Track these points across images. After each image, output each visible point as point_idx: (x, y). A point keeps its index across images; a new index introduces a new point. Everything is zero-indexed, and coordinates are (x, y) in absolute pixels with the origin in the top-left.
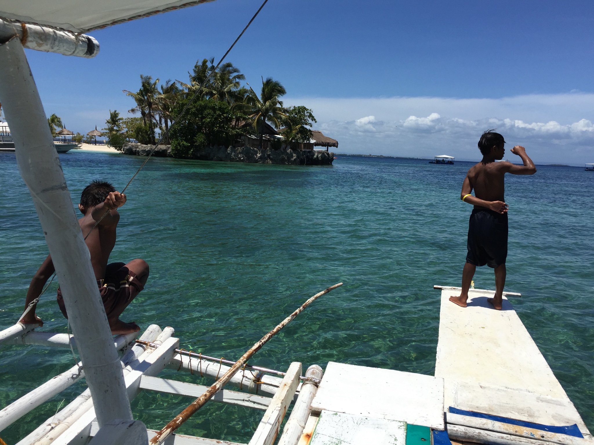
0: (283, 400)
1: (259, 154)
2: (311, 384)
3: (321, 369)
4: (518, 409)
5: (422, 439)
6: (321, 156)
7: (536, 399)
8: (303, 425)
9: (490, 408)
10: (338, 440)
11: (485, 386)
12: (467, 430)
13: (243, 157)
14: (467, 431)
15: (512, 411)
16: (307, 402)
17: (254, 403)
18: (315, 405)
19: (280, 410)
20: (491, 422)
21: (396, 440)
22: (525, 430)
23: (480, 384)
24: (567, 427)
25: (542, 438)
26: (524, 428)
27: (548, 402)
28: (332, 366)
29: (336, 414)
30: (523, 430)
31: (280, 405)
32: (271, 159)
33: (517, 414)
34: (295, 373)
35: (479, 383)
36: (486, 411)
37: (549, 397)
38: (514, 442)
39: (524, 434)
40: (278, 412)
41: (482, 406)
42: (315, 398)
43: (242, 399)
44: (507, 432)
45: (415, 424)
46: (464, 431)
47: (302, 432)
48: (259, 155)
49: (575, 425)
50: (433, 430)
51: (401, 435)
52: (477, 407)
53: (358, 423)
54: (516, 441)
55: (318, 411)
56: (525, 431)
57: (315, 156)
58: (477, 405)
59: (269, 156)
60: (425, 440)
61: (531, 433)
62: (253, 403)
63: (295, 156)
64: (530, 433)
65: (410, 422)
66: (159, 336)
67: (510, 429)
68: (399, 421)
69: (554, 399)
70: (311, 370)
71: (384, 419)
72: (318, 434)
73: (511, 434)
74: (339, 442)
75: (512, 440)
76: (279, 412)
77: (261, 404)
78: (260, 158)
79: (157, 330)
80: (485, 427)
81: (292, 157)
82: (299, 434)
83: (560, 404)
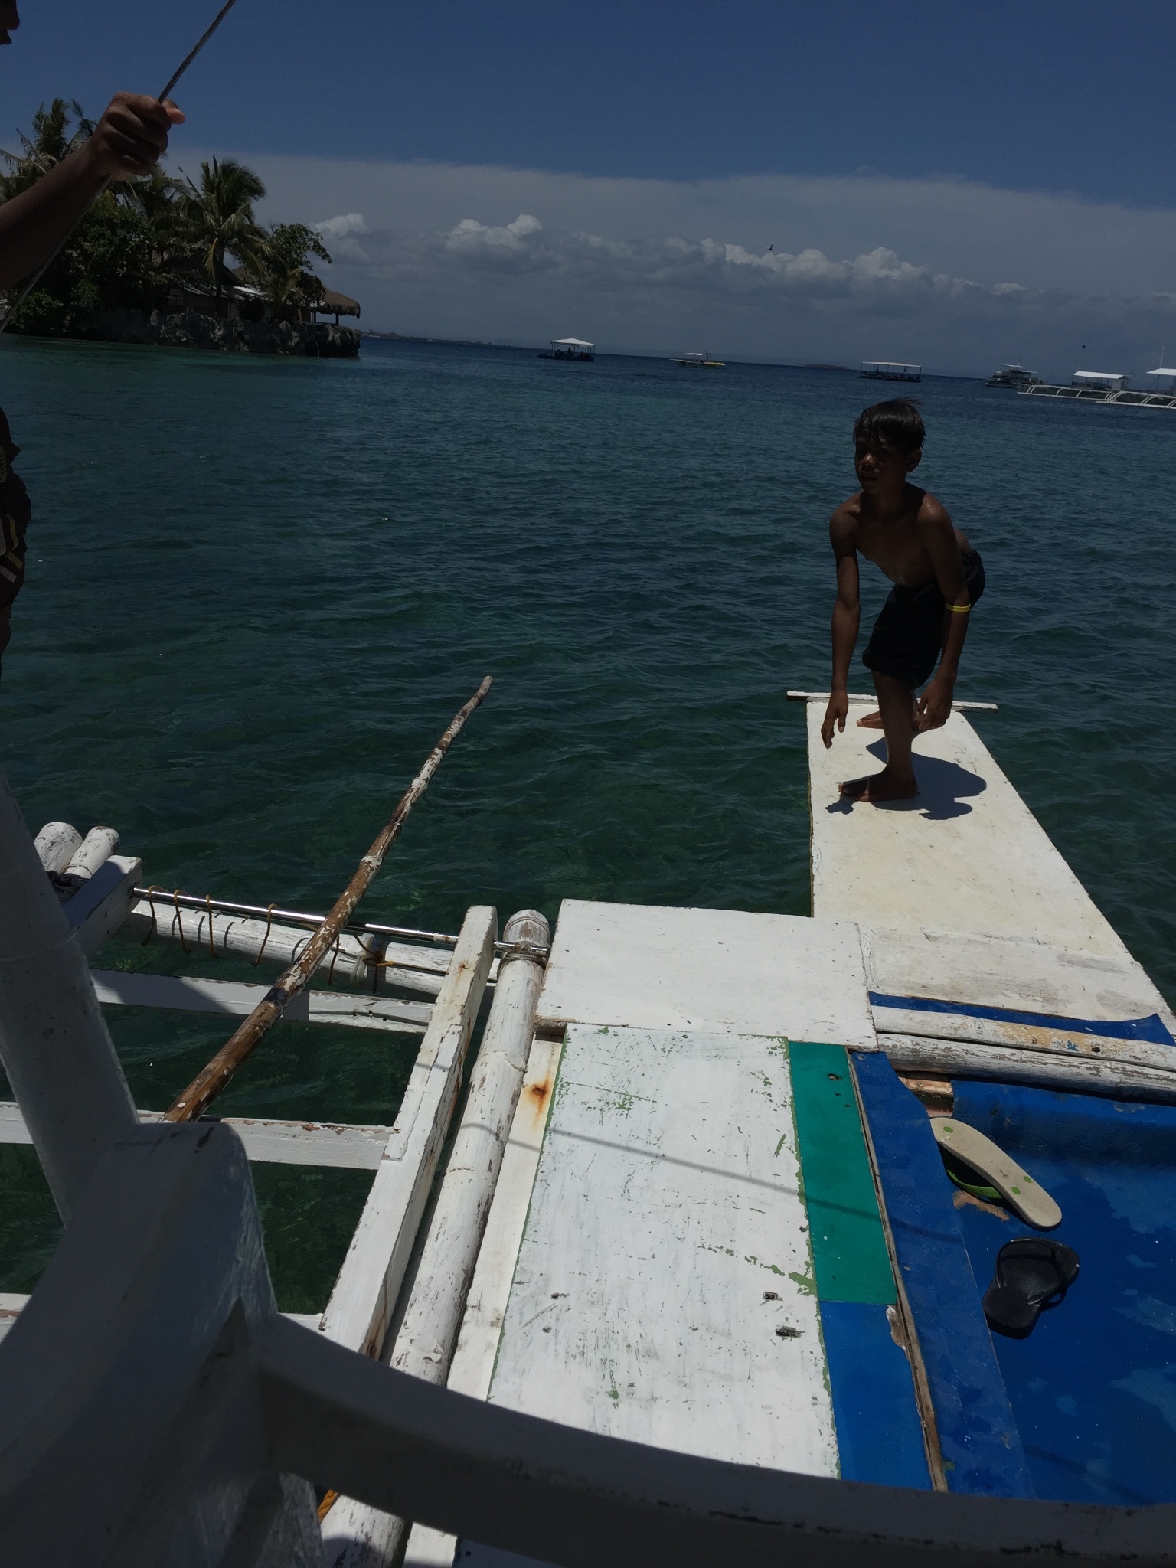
0: (463, 1006)
1: (220, 330)
2: (524, 959)
3: (543, 919)
4: (1018, 985)
5: (830, 1075)
6: (340, 338)
7: (1057, 960)
8: (522, 1064)
9: (953, 988)
10: (623, 1096)
11: (935, 934)
12: (917, 1044)
13: (186, 336)
14: (917, 1047)
15: (1004, 992)
16: (521, 1005)
17: (385, 1018)
18: (547, 1011)
19: (461, 1033)
20: (975, 1022)
21: (767, 1083)
22: (1055, 1036)
23: (925, 931)
24: (1136, 1021)
25: (1094, 1053)
26: (1052, 1032)
27: (1085, 964)
28: (571, 911)
29: (606, 1031)
30: (1051, 1037)
31: (458, 1019)
32: (246, 342)
33: (1016, 996)
34: (483, 936)
35: (921, 929)
36: (946, 995)
37: (1086, 954)
38: (1029, 1065)
39: (1053, 1047)
40: (457, 1038)
41: (934, 983)
42: (543, 993)
43: (351, 1010)
44: (1013, 1043)
45: (806, 1040)
46: (911, 1047)
47: (522, 1082)
48: (219, 333)
49: (1156, 1017)
50: (852, 1051)
51: (778, 1069)
52: (923, 987)
53: (667, 1050)
54: (1033, 1062)
55: (557, 1028)
56: (1055, 1039)
57: (330, 338)
58: (923, 982)
59: (241, 334)
60: (837, 1078)
61: (1070, 1043)
62: (381, 1020)
63: (296, 338)
64: (1065, 1042)
65: (793, 1037)
66: (78, 853)
67: (1020, 1036)
68: (768, 1037)
69: (1097, 957)
70: (520, 924)
71: (730, 1035)
72: (568, 1084)
73: (1021, 1048)
74: (625, 1099)
75: (1024, 1062)
76: (461, 1036)
77: (405, 1021)
78: (223, 338)
79: (67, 838)
80: (962, 1034)
81: (291, 338)
82: (515, 1089)
83: (1113, 969)
